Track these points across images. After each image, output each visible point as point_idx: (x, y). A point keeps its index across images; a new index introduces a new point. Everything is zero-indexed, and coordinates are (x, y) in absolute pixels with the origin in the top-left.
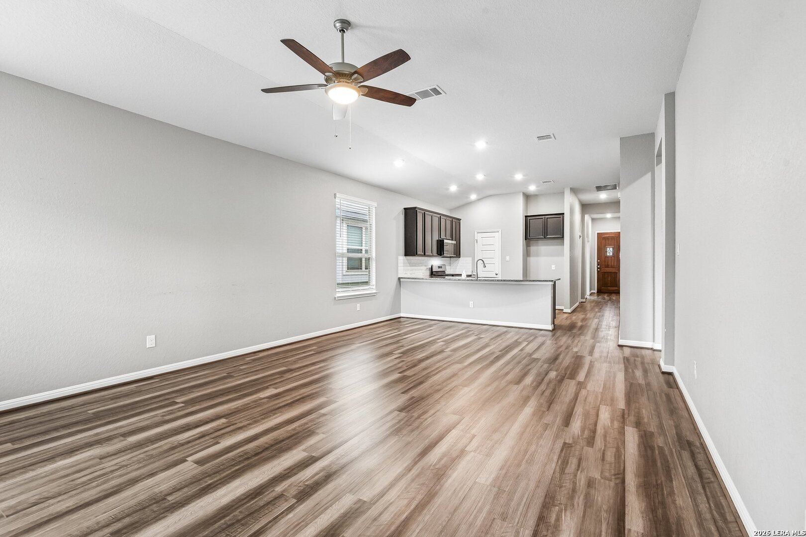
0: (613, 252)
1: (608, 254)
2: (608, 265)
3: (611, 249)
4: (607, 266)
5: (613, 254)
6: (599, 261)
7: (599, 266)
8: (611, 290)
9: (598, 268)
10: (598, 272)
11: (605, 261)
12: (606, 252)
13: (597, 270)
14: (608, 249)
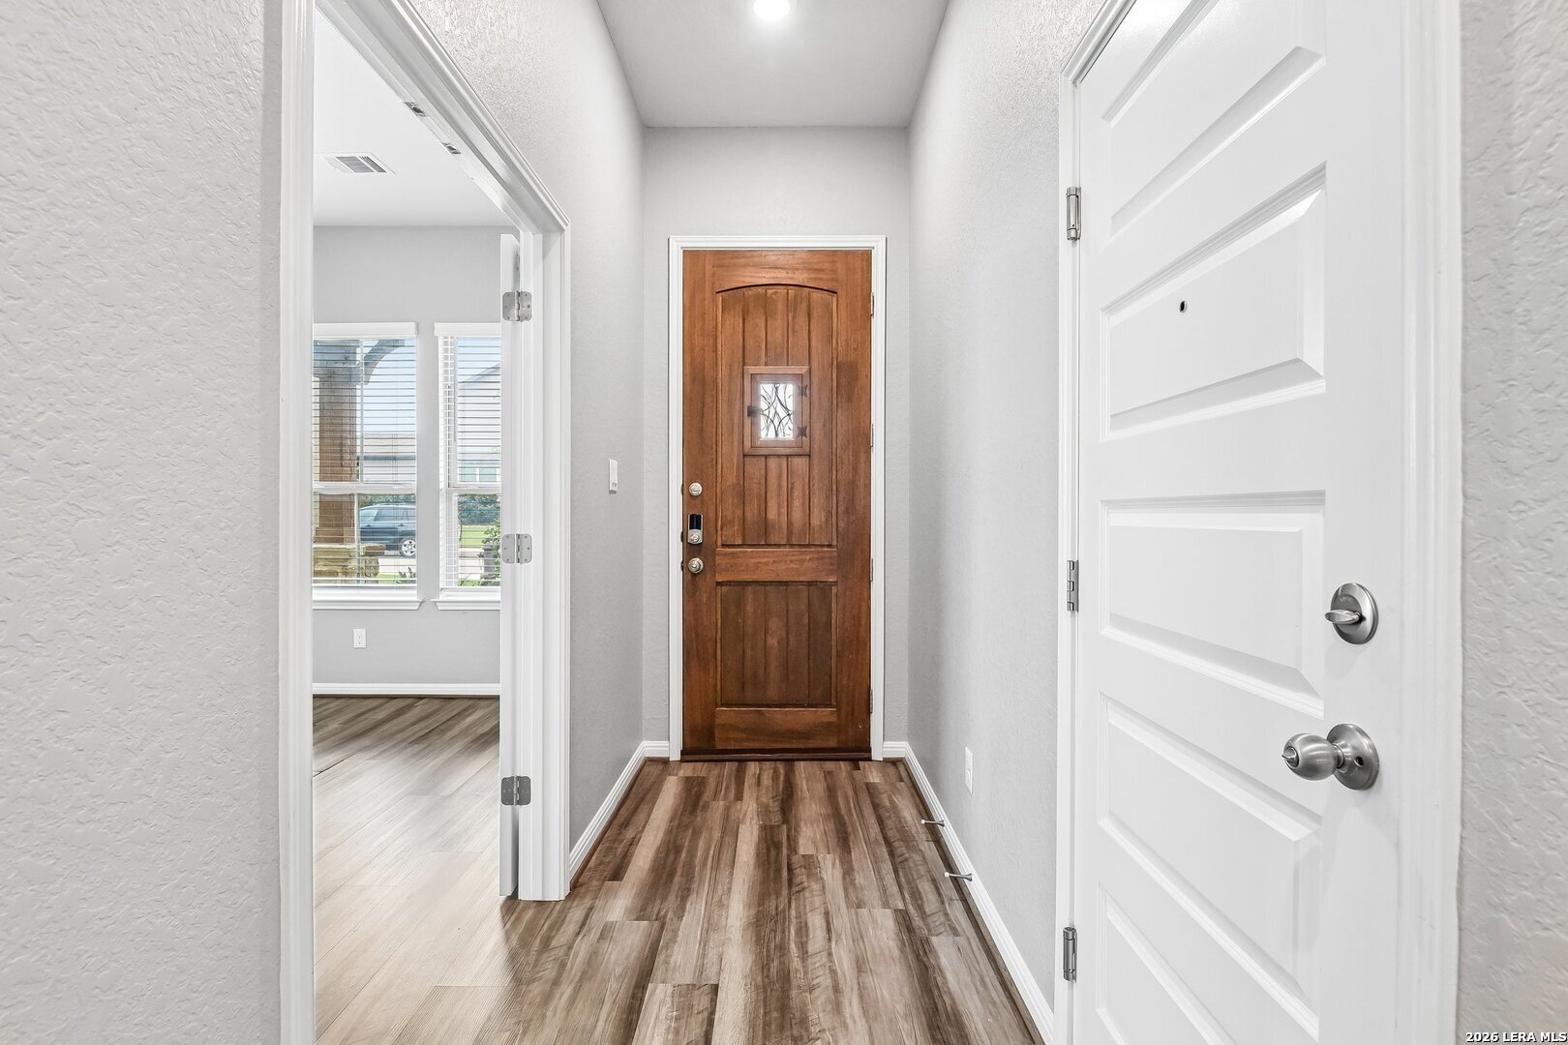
0: (800, 413)
1: (766, 434)
2: (765, 526)
3: (788, 392)
4: (760, 535)
5: (802, 432)
6: (696, 488)
7: (696, 536)
8: (790, 734)
9: (690, 550)
10: (691, 580)
11: (742, 495)
12: (753, 412)
13: (685, 566)
14: (766, 389)
